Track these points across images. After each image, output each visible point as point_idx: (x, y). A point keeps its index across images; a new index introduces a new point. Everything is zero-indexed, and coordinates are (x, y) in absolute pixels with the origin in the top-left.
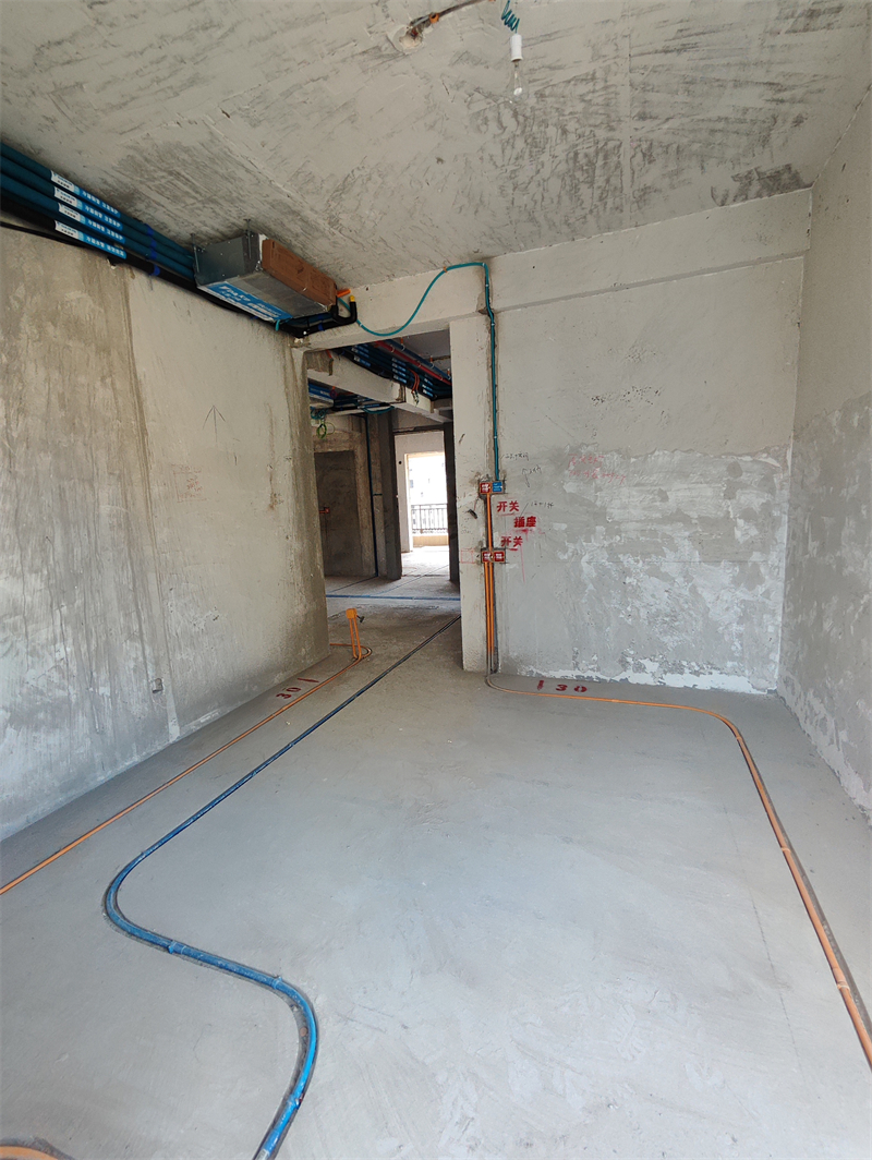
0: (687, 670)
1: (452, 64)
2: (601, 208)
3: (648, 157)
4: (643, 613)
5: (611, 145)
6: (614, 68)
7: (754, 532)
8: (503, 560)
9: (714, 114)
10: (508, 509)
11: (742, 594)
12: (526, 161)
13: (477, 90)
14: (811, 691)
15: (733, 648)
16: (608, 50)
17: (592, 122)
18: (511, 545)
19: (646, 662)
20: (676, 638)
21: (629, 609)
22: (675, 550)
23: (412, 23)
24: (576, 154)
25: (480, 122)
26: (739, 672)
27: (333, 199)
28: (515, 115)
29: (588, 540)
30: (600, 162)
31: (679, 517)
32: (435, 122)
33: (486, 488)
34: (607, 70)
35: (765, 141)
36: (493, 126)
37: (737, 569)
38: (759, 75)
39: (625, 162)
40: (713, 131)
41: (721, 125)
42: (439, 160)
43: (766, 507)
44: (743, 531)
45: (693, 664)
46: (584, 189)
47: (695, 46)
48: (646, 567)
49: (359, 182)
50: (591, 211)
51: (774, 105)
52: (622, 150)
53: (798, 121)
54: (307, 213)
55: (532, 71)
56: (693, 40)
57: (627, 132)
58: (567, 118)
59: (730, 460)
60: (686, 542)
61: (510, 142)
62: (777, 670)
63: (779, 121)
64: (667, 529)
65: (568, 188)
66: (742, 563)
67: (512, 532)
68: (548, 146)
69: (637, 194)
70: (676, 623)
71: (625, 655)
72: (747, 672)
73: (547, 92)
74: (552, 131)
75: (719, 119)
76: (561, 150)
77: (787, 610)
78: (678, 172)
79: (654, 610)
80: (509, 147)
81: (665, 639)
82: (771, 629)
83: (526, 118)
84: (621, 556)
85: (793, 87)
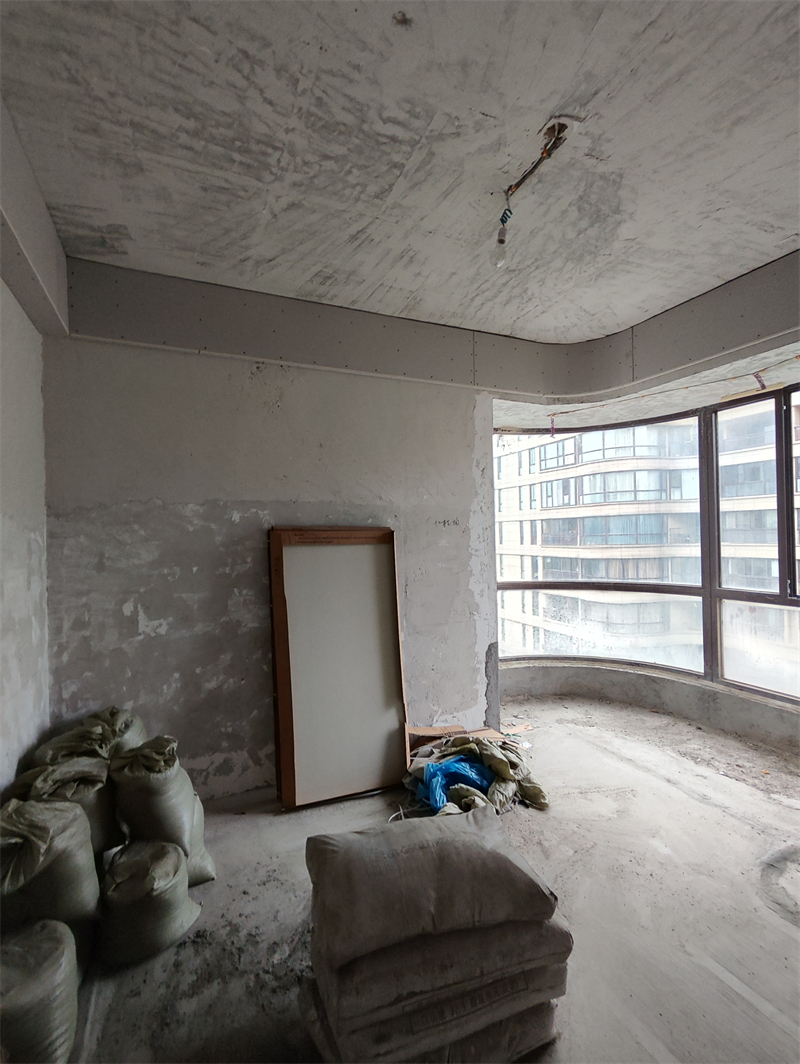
13: (458, 135)
28: (394, 139)
58: (347, 167)
80: (348, 105)
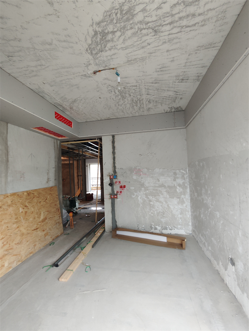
0: (168, 229)
1: (103, 80)
2: (139, 111)
3: (149, 102)
4: (156, 212)
5: (141, 99)
6: (141, 85)
7: (181, 190)
8: (117, 198)
9: (163, 95)
10: (118, 183)
11: (180, 206)
12: (121, 100)
13: (109, 85)
14: (200, 235)
15: (180, 222)
16: (140, 81)
17: (136, 94)
18: (119, 193)
19: (157, 227)
20: (165, 219)
21: (152, 211)
22: (162, 194)
23: (94, 71)
24: (133, 100)
25: (110, 91)
26: (182, 229)
27: (71, 103)
29: (140, 192)
30: (139, 102)
31: (162, 186)
32: (99, 90)
33: (112, 177)
34: (140, 85)
35: (175, 102)
36: (113, 93)
37: (178, 200)
38: (172, 89)
39: (144, 103)
40: (163, 99)
41: (165, 98)
42: (100, 98)
43: (184, 183)
44: (179, 190)
45: (170, 227)
46: (135, 107)
47: (158, 83)
48: (156, 199)
49: (79, 100)
50: (137, 111)
51: (176, 95)
52: (143, 100)
53: (181, 99)
54: (64, 106)
55: (122, 83)
56: (158, 82)
57: (144, 97)
58: (131, 93)
59: (174, 171)
60: (165, 193)
61: (118, 96)
62: (191, 228)
63: (177, 98)
64: (160, 189)
65: (131, 106)
66: (179, 198)
67: (119, 190)
68: (126, 98)
69: (147, 109)
70: (164, 215)
71: (151, 225)
72: (184, 228)
73: (126, 87)
74: (127, 95)
75: (165, 96)
76: (129, 99)
77: (192, 211)
78: (156, 106)
79: (158, 211)
81: (162, 220)
82: (188, 216)
83: (121, 92)
84: (149, 196)
85: (179, 92)
